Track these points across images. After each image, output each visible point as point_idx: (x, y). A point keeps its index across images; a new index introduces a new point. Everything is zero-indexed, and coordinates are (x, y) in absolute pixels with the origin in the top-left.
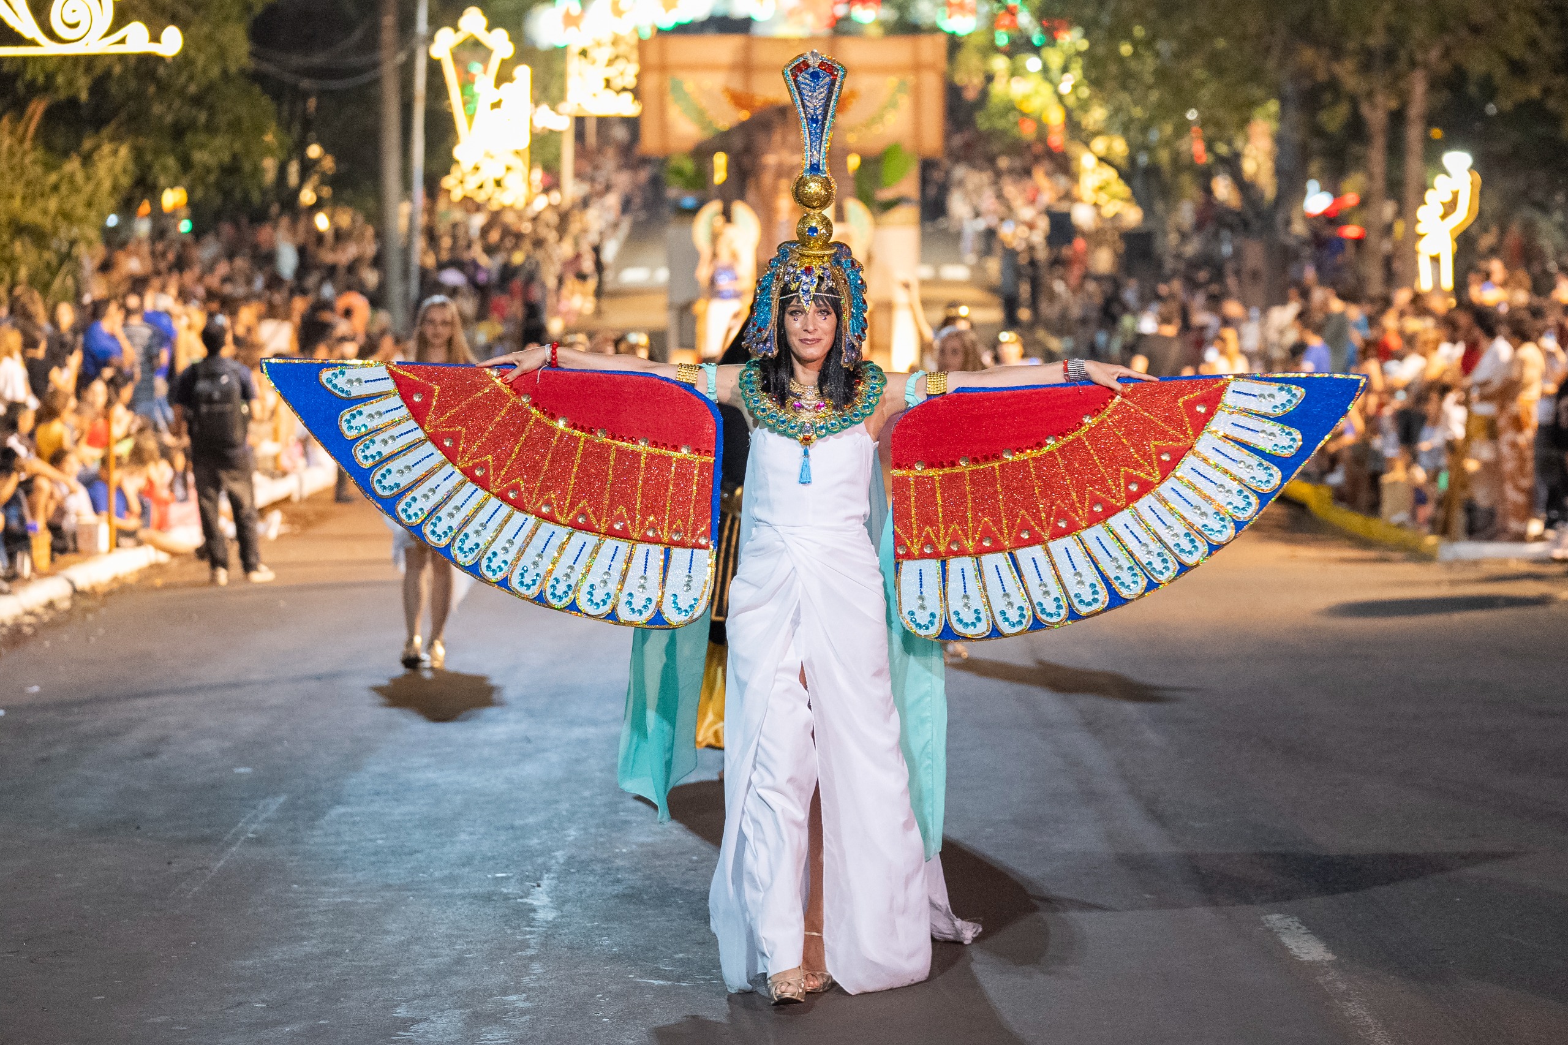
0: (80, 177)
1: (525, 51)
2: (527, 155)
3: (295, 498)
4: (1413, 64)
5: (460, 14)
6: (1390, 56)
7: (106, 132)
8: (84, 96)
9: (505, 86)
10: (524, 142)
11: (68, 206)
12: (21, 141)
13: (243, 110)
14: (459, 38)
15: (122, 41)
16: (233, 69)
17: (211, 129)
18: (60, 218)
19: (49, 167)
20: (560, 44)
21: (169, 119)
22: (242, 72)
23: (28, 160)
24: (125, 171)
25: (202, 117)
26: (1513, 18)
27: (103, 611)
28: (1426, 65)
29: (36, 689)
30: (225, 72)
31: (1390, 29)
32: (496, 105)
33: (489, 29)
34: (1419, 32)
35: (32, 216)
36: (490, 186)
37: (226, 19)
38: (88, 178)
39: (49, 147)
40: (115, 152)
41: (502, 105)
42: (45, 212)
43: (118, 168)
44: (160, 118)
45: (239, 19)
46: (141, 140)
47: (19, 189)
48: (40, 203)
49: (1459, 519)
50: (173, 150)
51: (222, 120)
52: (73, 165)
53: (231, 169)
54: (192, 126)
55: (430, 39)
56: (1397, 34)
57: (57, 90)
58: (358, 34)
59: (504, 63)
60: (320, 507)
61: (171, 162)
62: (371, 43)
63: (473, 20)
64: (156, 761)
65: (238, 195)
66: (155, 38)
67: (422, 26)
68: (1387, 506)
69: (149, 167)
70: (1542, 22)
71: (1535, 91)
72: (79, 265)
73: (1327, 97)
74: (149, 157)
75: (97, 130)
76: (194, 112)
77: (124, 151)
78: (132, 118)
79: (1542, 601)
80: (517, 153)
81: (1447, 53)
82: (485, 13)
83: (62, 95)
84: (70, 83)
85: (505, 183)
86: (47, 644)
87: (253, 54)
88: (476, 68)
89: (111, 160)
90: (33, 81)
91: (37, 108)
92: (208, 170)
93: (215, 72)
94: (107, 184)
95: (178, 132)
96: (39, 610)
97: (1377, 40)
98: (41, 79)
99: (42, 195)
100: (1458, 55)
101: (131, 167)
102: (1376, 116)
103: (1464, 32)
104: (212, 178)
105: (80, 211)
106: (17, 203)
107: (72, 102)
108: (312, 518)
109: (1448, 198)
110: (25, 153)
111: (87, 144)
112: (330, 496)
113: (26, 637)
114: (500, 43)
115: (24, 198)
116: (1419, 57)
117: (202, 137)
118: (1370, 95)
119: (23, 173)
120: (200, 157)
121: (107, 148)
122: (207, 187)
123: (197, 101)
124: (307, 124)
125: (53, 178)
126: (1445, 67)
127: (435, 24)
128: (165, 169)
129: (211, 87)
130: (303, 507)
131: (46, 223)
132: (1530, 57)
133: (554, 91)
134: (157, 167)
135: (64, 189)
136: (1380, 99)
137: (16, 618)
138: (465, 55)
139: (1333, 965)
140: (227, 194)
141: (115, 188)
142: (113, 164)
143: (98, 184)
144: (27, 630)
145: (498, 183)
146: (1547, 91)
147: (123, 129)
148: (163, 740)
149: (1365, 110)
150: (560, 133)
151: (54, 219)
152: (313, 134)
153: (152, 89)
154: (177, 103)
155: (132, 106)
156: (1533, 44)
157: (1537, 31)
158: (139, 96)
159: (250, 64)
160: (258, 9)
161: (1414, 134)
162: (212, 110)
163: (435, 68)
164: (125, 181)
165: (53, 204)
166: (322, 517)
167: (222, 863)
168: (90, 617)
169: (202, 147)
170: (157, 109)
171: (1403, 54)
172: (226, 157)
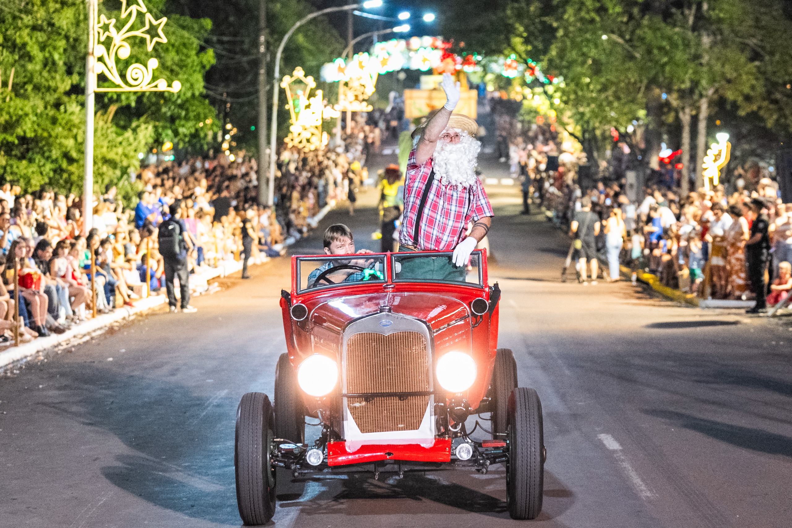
0: (131, 139)
1: (321, 84)
2: (320, 129)
3: (222, 276)
4: (701, 96)
5: (293, 69)
6: (691, 91)
7: (142, 119)
8: (133, 104)
9: (312, 99)
10: (319, 123)
11: (126, 152)
12: (106, 123)
13: (200, 110)
14: (293, 79)
15: (156, 86)
16: (197, 93)
17: (187, 118)
18: (123, 157)
19: (118, 134)
20: (336, 80)
21: (169, 114)
22: (201, 95)
23: (109, 131)
24: (151, 136)
25: (183, 113)
26: (744, 77)
27: (147, 321)
28: (707, 96)
29: (123, 351)
30: (193, 95)
31: (692, 81)
32: (308, 107)
33: (306, 76)
34: (704, 82)
35: (111, 155)
36: (304, 142)
37: (195, 71)
38: (135, 139)
39: (117, 125)
40: (147, 128)
41: (311, 107)
42: (117, 154)
43: (148, 135)
44: (165, 113)
45: (200, 72)
46: (157, 123)
47: (105, 144)
48: (115, 150)
49: (708, 290)
50: (171, 128)
51: (192, 115)
52: (129, 134)
53: (195, 135)
54: (179, 117)
55: (281, 80)
56: (695, 84)
57: (121, 101)
58: (249, 78)
59: (311, 89)
60: (232, 280)
61: (170, 132)
62: (255, 82)
63: (299, 72)
64: (176, 377)
65: (198, 146)
66: (169, 86)
67: (277, 74)
68: (681, 284)
69: (161, 135)
70: (757, 79)
71: (755, 108)
72: (129, 176)
73: (665, 110)
74: (160, 130)
75: (138, 119)
76: (180, 111)
77: (150, 127)
78: (153, 113)
79: (735, 323)
80: (317, 127)
81: (716, 91)
82: (303, 70)
83: (124, 103)
84: (128, 98)
85: (311, 141)
86: (125, 333)
87: (205, 87)
88: (300, 92)
89: (145, 132)
90: (112, 97)
91: (113, 109)
92: (185, 136)
93: (189, 94)
94: (143, 142)
95: (173, 119)
96: (120, 320)
97: (687, 85)
98: (115, 97)
99: (115, 146)
100: (721, 92)
101: (153, 134)
102: (685, 118)
103: (723, 82)
104: (187, 139)
105: (132, 153)
106: (104, 150)
107: (128, 107)
108: (229, 284)
109: (717, 153)
110: (108, 128)
111: (134, 124)
112: (240, 275)
113: (115, 331)
114: (310, 82)
115: (108, 147)
116: (704, 93)
117: (183, 122)
118: (683, 108)
119: (107, 137)
120: (182, 130)
121: (143, 126)
122: (185, 143)
123: (181, 106)
124: (226, 115)
125: (120, 139)
126: (716, 97)
127: (282, 74)
128: (167, 135)
129: (187, 101)
130: (225, 280)
131: (117, 158)
132: (752, 94)
133: (333, 100)
134: (164, 135)
135: (124, 143)
136: (687, 110)
137: (111, 324)
138: (295, 87)
139: (621, 451)
140: (193, 146)
141: (146, 144)
142: (146, 134)
143: (139, 142)
144: (116, 328)
145: (308, 141)
146: (760, 108)
147: (149, 119)
148: (177, 370)
149: (681, 115)
150: (336, 119)
151: (121, 156)
152: (228, 119)
153: (162, 102)
154: (173, 107)
155: (153, 108)
156: (753, 88)
157: (754, 82)
158: (157, 104)
159: (205, 91)
160: (208, 67)
161: (702, 126)
162: (187, 110)
163: (282, 92)
164: (151, 141)
165: (120, 150)
166: (234, 284)
167: (204, 413)
168: (142, 323)
169: (183, 126)
170: (164, 110)
171: (697, 92)
172: (193, 130)
